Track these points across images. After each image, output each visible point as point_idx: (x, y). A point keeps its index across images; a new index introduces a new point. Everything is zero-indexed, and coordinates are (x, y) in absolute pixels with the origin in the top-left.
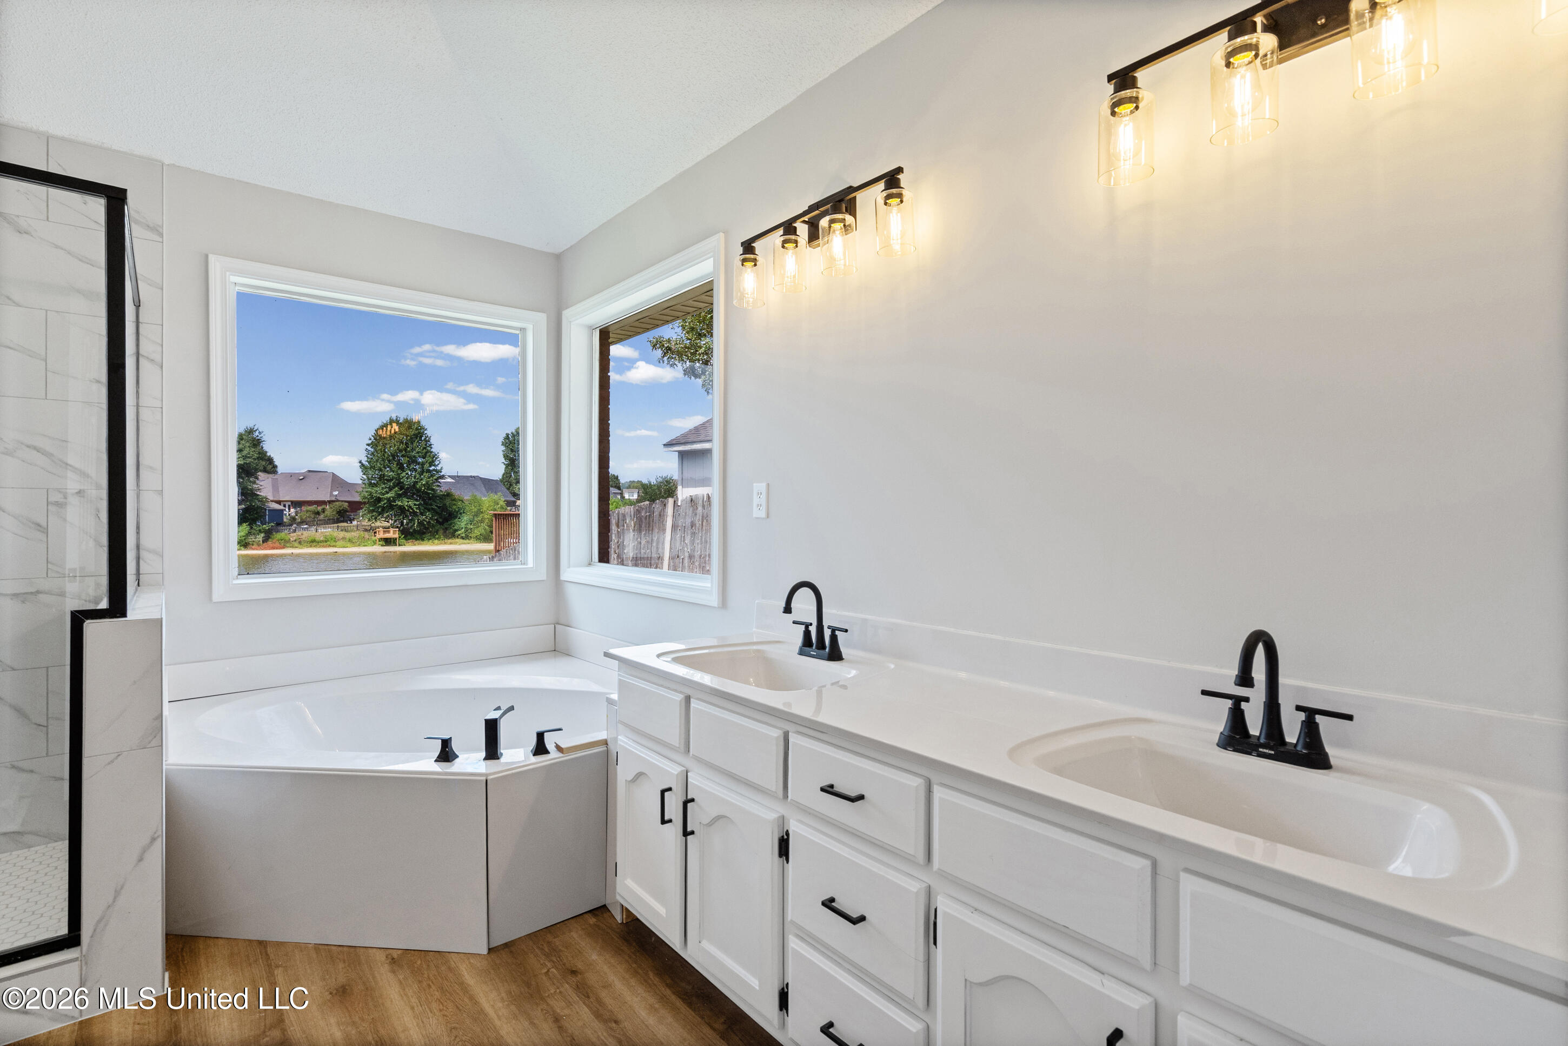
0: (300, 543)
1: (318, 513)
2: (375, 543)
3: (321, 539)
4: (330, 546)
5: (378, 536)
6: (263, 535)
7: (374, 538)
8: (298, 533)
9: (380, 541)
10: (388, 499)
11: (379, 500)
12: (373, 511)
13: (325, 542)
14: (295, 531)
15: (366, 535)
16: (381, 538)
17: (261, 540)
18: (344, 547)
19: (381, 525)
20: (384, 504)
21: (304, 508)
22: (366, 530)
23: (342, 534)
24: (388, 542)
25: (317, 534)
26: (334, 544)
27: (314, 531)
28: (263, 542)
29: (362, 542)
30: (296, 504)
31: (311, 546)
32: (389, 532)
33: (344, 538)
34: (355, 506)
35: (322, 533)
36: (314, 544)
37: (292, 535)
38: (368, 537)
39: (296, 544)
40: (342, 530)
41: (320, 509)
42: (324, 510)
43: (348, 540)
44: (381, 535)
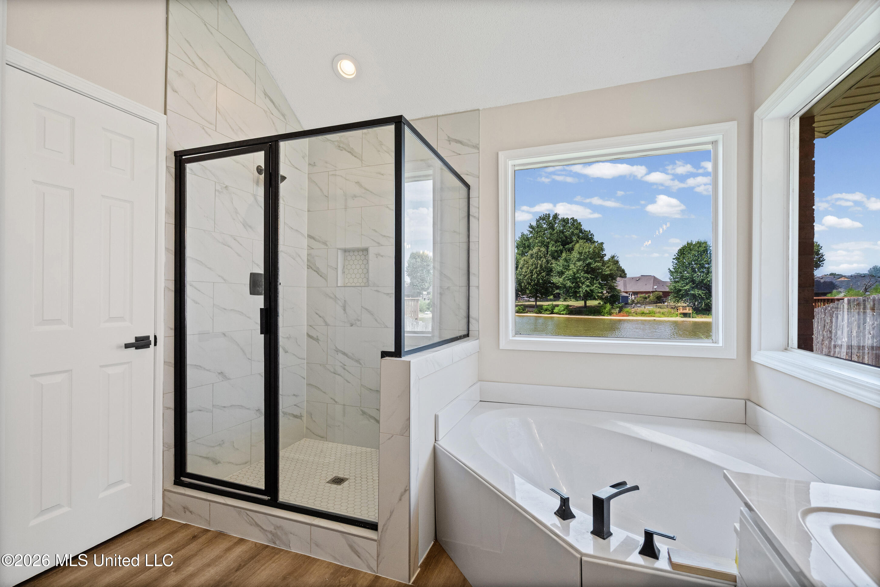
0: (636, 314)
1: (646, 298)
2: (677, 315)
3: (647, 312)
4: (652, 316)
5: (679, 312)
6: (618, 309)
7: (677, 313)
8: (636, 309)
9: (680, 315)
10: (686, 290)
11: (680, 290)
12: (676, 297)
13: (650, 314)
14: (634, 307)
15: (672, 311)
16: (681, 313)
17: (618, 311)
18: (659, 317)
19: (680, 305)
20: (683, 293)
21: (639, 295)
22: (672, 308)
23: (658, 310)
24: (685, 315)
25: (645, 309)
26: (654, 315)
27: (644, 308)
28: (619, 313)
29: (670, 314)
30: (635, 293)
31: (642, 316)
32: (686, 309)
33: (659, 312)
34: (666, 294)
35: (648, 309)
36: (644, 315)
37: (632, 309)
38: (673, 312)
39: (634, 314)
40: (658, 308)
41: (647, 296)
42: (649, 297)
43: (661, 313)
44: (681, 311)
